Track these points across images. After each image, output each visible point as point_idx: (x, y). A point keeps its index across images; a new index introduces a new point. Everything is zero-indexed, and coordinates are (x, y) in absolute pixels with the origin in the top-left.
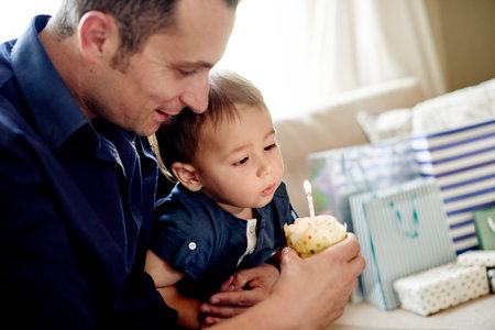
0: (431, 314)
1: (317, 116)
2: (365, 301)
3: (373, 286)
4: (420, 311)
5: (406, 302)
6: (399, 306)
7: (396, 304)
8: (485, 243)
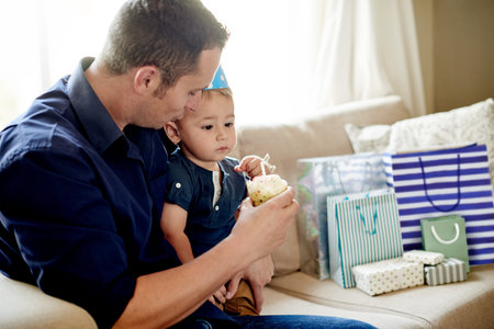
0: (376, 295)
1: (311, 124)
2: (330, 279)
3: (337, 268)
4: (369, 292)
5: (360, 283)
6: (354, 286)
7: (352, 284)
8: (427, 245)
